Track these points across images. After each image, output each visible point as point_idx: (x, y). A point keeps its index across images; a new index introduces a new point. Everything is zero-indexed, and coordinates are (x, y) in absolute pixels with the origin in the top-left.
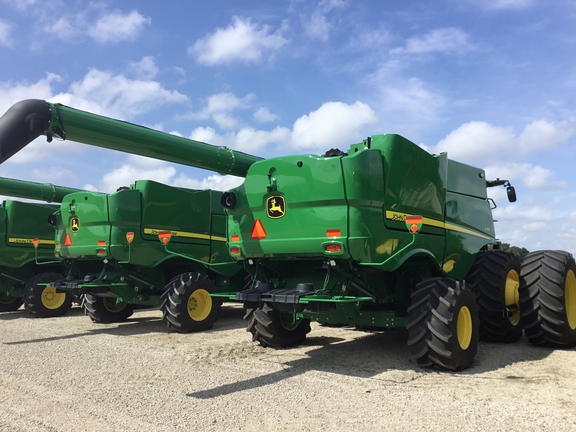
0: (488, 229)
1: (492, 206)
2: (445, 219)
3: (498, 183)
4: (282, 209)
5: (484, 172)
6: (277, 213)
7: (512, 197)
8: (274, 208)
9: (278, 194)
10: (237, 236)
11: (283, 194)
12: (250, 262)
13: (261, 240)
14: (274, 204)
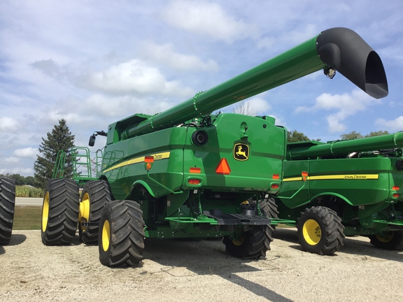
4: (247, 155)
6: (241, 157)
8: (240, 153)
9: (244, 143)
10: (199, 169)
11: (250, 144)
12: (195, 192)
13: (225, 176)
14: (240, 149)
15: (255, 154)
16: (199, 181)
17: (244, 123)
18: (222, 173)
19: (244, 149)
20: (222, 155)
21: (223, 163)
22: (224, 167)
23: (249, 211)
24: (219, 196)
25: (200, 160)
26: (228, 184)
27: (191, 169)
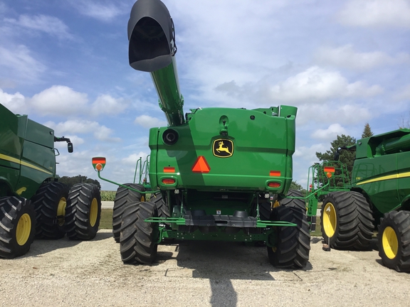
0: (51, 168)
1: (56, 153)
2: (22, 158)
3: (63, 139)
4: (230, 150)
5: (53, 131)
6: (224, 153)
7: (71, 150)
8: (221, 149)
9: (225, 138)
10: (173, 169)
11: (233, 139)
12: (177, 192)
13: (203, 174)
14: (221, 145)
15: (240, 149)
16: (173, 180)
17: (224, 117)
18: (200, 172)
19: (227, 144)
20: (199, 153)
21: (201, 161)
22: (201, 165)
23: (240, 212)
24: (226, 197)
25: (174, 159)
26: (207, 183)
27: (165, 168)
